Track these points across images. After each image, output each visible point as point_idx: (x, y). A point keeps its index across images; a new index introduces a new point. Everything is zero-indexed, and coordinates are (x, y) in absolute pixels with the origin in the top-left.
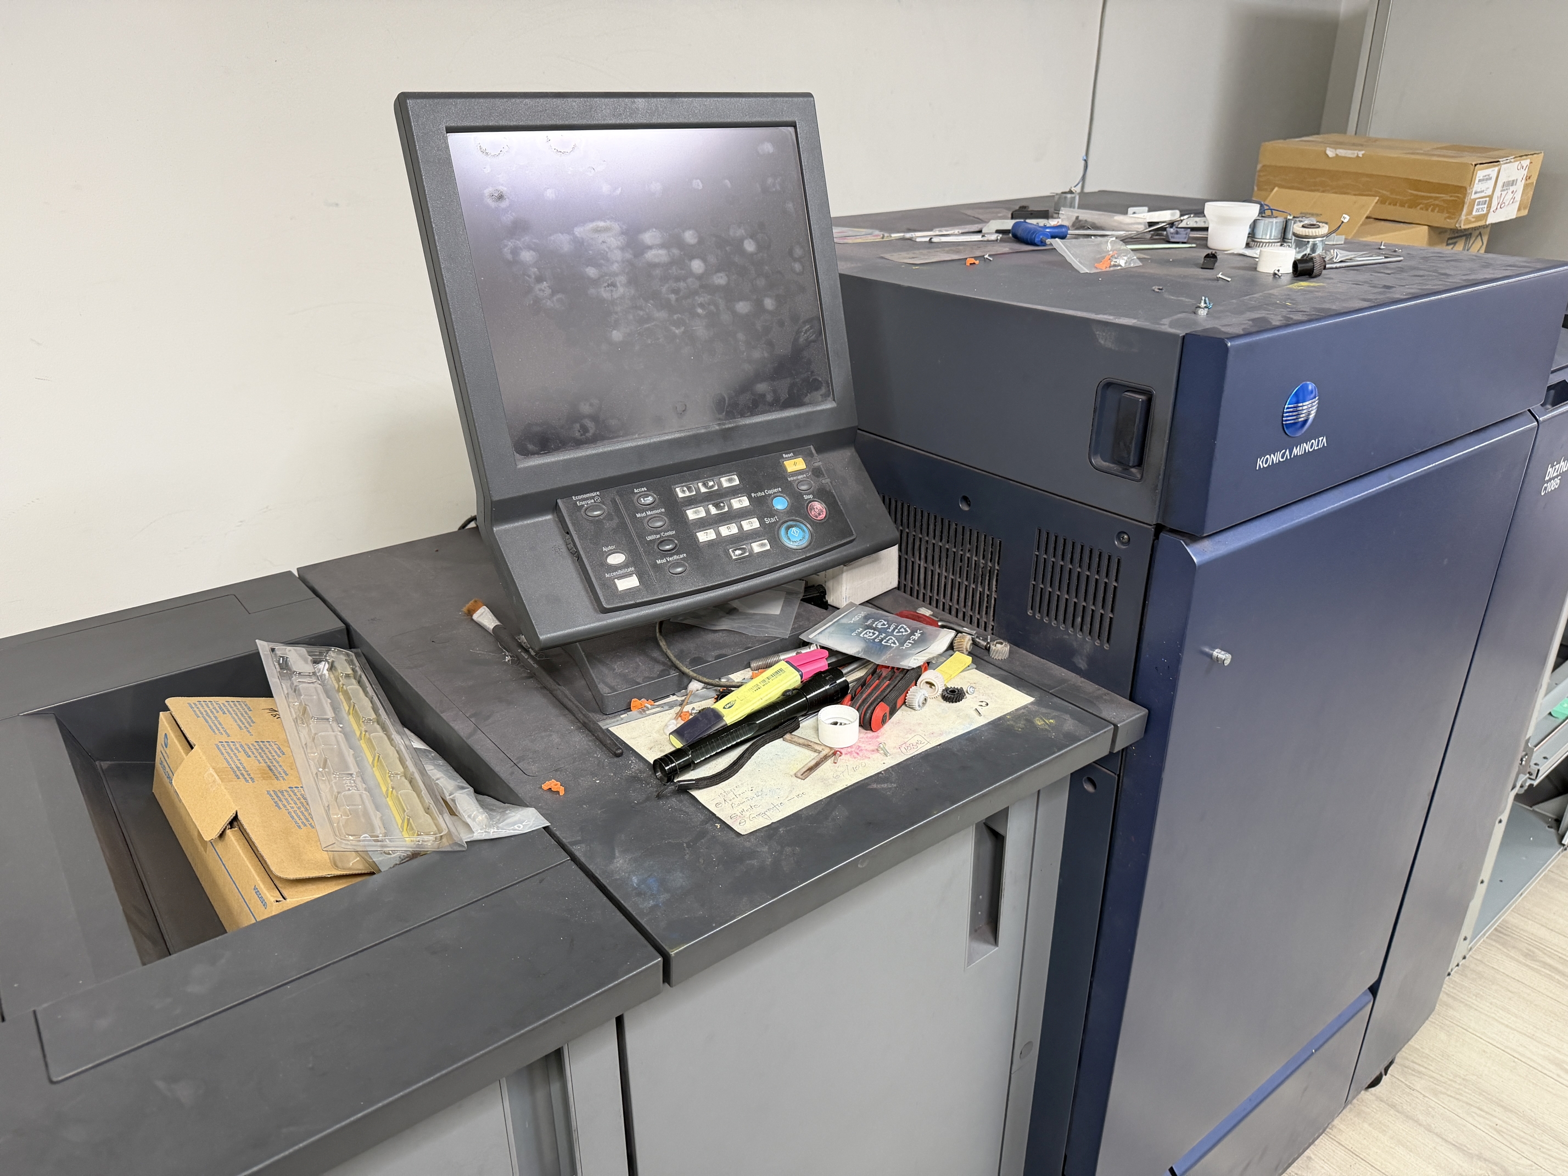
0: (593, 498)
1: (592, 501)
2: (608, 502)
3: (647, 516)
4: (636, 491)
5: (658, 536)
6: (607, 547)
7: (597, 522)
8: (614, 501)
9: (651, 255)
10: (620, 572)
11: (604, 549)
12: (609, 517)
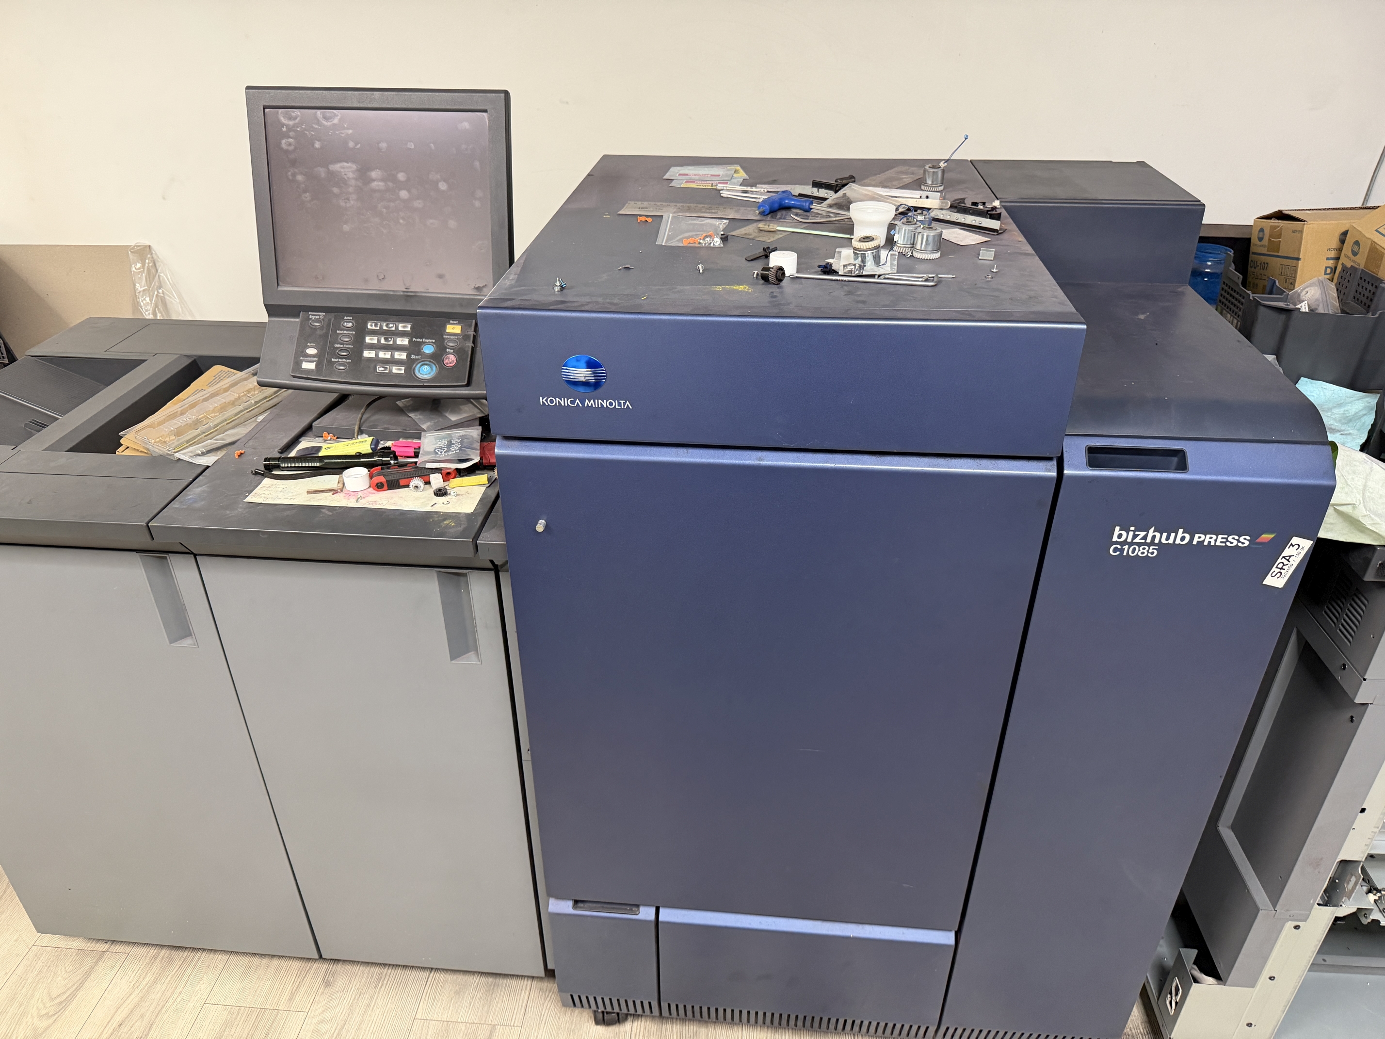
0: (319, 315)
1: (318, 317)
2: (326, 320)
3: (343, 333)
4: (345, 318)
5: (342, 346)
6: (311, 343)
7: (314, 329)
8: (330, 321)
9: (374, 185)
10: (309, 359)
11: (309, 344)
12: (322, 328)
